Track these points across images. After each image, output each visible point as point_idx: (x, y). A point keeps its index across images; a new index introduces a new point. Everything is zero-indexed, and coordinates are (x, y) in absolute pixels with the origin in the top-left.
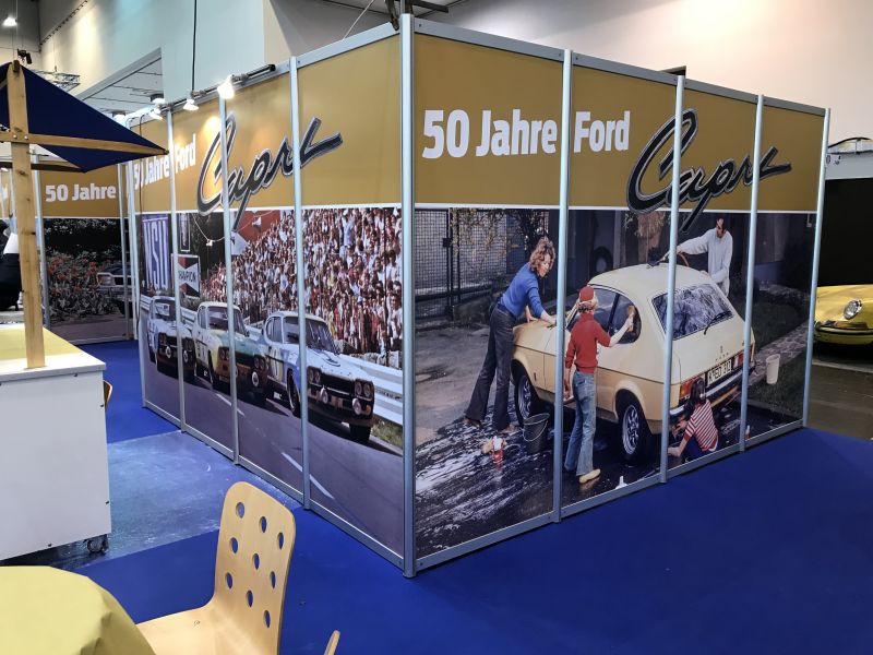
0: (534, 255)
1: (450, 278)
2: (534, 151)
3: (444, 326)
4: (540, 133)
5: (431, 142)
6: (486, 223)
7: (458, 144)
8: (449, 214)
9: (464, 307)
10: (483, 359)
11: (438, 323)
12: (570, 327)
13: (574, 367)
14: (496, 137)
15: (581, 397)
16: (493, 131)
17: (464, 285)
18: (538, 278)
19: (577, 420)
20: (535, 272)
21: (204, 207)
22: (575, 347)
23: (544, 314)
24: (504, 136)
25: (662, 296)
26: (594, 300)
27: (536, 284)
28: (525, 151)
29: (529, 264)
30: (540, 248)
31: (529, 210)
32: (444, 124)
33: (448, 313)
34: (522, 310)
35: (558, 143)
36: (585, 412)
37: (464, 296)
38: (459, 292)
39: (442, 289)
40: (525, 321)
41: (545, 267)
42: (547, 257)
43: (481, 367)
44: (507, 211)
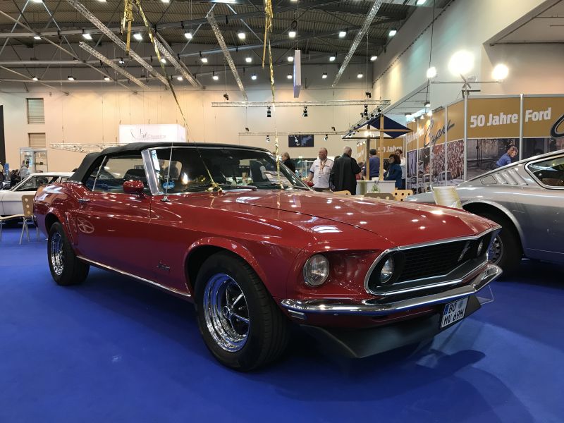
1: (478, 156)
2: (509, 122)
5: (473, 123)
6: (491, 142)
7: (481, 123)
8: (478, 141)
14: (494, 121)
16: (493, 119)
17: (483, 158)
18: (511, 158)
21: (425, 146)
24: (497, 120)
28: (505, 123)
30: (511, 149)
31: (507, 139)
32: (477, 119)
33: (478, 165)
35: (519, 120)
39: (476, 159)
42: (514, 152)
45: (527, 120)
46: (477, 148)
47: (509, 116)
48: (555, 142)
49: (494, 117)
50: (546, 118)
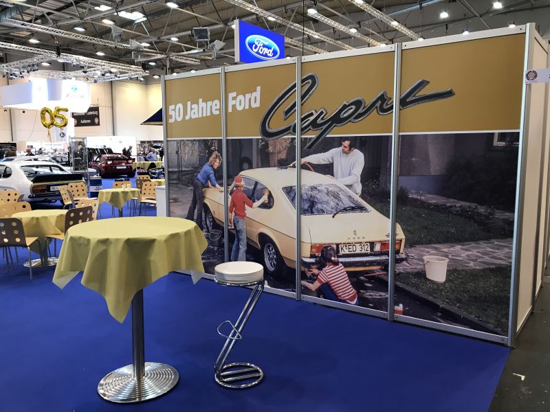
0: (211, 159)
1: (179, 166)
3: (178, 184)
4: (211, 107)
9: (184, 177)
10: (191, 199)
11: (175, 182)
12: (231, 194)
13: (233, 214)
15: (238, 229)
16: (191, 109)
17: (184, 169)
18: (214, 169)
19: (236, 240)
20: (212, 166)
22: (234, 204)
23: (217, 185)
25: (291, 187)
26: (243, 183)
27: (212, 171)
29: (209, 163)
30: (214, 156)
33: (178, 179)
34: (207, 182)
36: (240, 237)
37: (184, 173)
38: (182, 171)
39: (176, 170)
40: (208, 187)
41: (216, 165)
42: (218, 160)
43: (191, 202)
44: (198, 140)
45: (230, 110)
46: (177, 152)
47: (209, 103)
48: (266, 146)
49: (193, 106)
50: (254, 105)
